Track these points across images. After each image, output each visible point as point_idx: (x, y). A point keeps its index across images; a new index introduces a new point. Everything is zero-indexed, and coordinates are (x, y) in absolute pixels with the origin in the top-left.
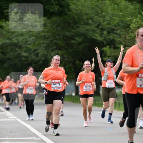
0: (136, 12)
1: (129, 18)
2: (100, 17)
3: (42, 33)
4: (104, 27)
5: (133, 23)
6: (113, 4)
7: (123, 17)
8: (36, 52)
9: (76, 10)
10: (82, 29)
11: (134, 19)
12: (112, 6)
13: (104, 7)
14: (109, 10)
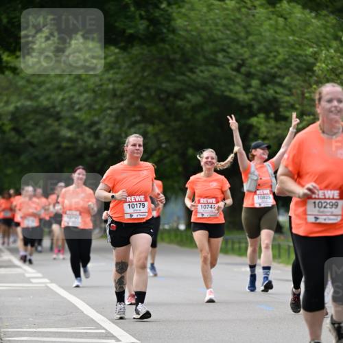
0: (328, 35)
1: (311, 50)
2: (243, 46)
3: (108, 85)
4: (253, 70)
5: (321, 60)
6: (274, 17)
7: (297, 47)
8: (94, 129)
9: (187, 31)
10: (201, 74)
11: (324, 52)
12: (272, 22)
13: (253, 24)
14: (265, 31)
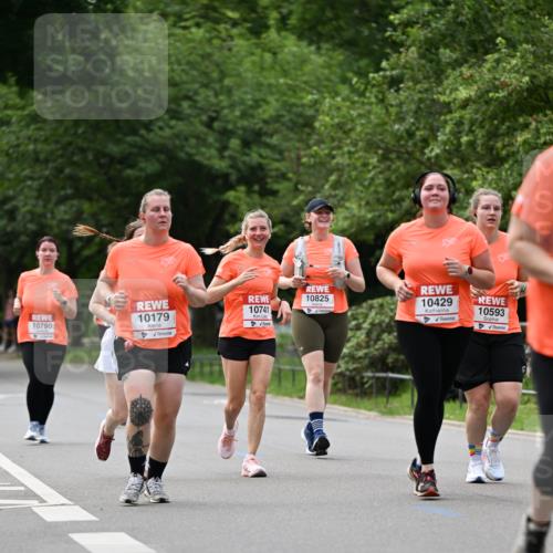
0: (333, 77)
1: (310, 97)
2: (216, 93)
3: (27, 145)
4: (230, 127)
5: (323, 111)
6: (259, 51)
7: (290, 93)
8: (7, 207)
10: (160, 133)
11: (327, 100)
12: (254, 58)
13: (228, 61)
14: (246, 71)
